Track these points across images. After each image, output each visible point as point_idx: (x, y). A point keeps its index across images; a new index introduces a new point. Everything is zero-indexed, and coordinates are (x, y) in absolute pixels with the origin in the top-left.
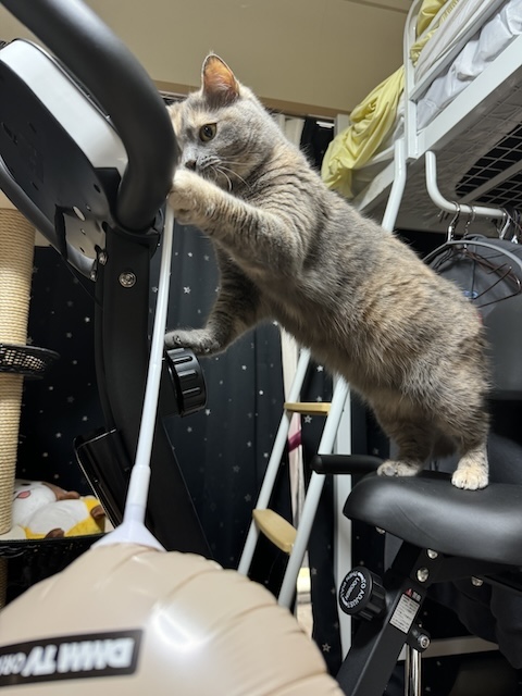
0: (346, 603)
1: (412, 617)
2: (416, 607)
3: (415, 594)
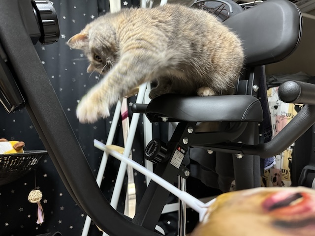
0: (148, 155)
1: (181, 161)
2: (183, 156)
3: (182, 150)
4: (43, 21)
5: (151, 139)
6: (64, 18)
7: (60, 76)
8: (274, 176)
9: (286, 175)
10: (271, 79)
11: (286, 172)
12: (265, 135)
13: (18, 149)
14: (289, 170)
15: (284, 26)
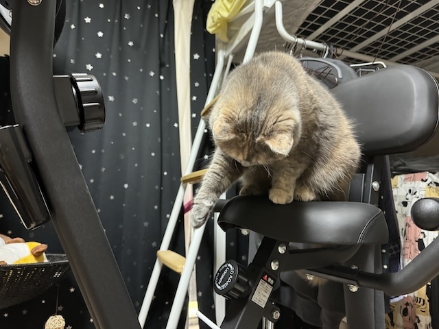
0: (219, 287)
1: (268, 296)
2: (270, 289)
3: (270, 279)
4: (84, 105)
5: (224, 261)
6: (114, 74)
7: (103, 151)
8: (405, 306)
9: (424, 307)
10: (397, 163)
11: (422, 302)
12: (391, 251)
13: (37, 255)
14: (427, 299)
15: (416, 103)
